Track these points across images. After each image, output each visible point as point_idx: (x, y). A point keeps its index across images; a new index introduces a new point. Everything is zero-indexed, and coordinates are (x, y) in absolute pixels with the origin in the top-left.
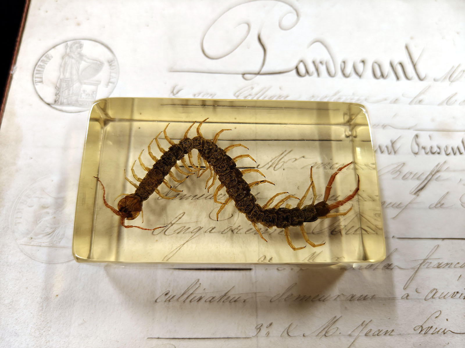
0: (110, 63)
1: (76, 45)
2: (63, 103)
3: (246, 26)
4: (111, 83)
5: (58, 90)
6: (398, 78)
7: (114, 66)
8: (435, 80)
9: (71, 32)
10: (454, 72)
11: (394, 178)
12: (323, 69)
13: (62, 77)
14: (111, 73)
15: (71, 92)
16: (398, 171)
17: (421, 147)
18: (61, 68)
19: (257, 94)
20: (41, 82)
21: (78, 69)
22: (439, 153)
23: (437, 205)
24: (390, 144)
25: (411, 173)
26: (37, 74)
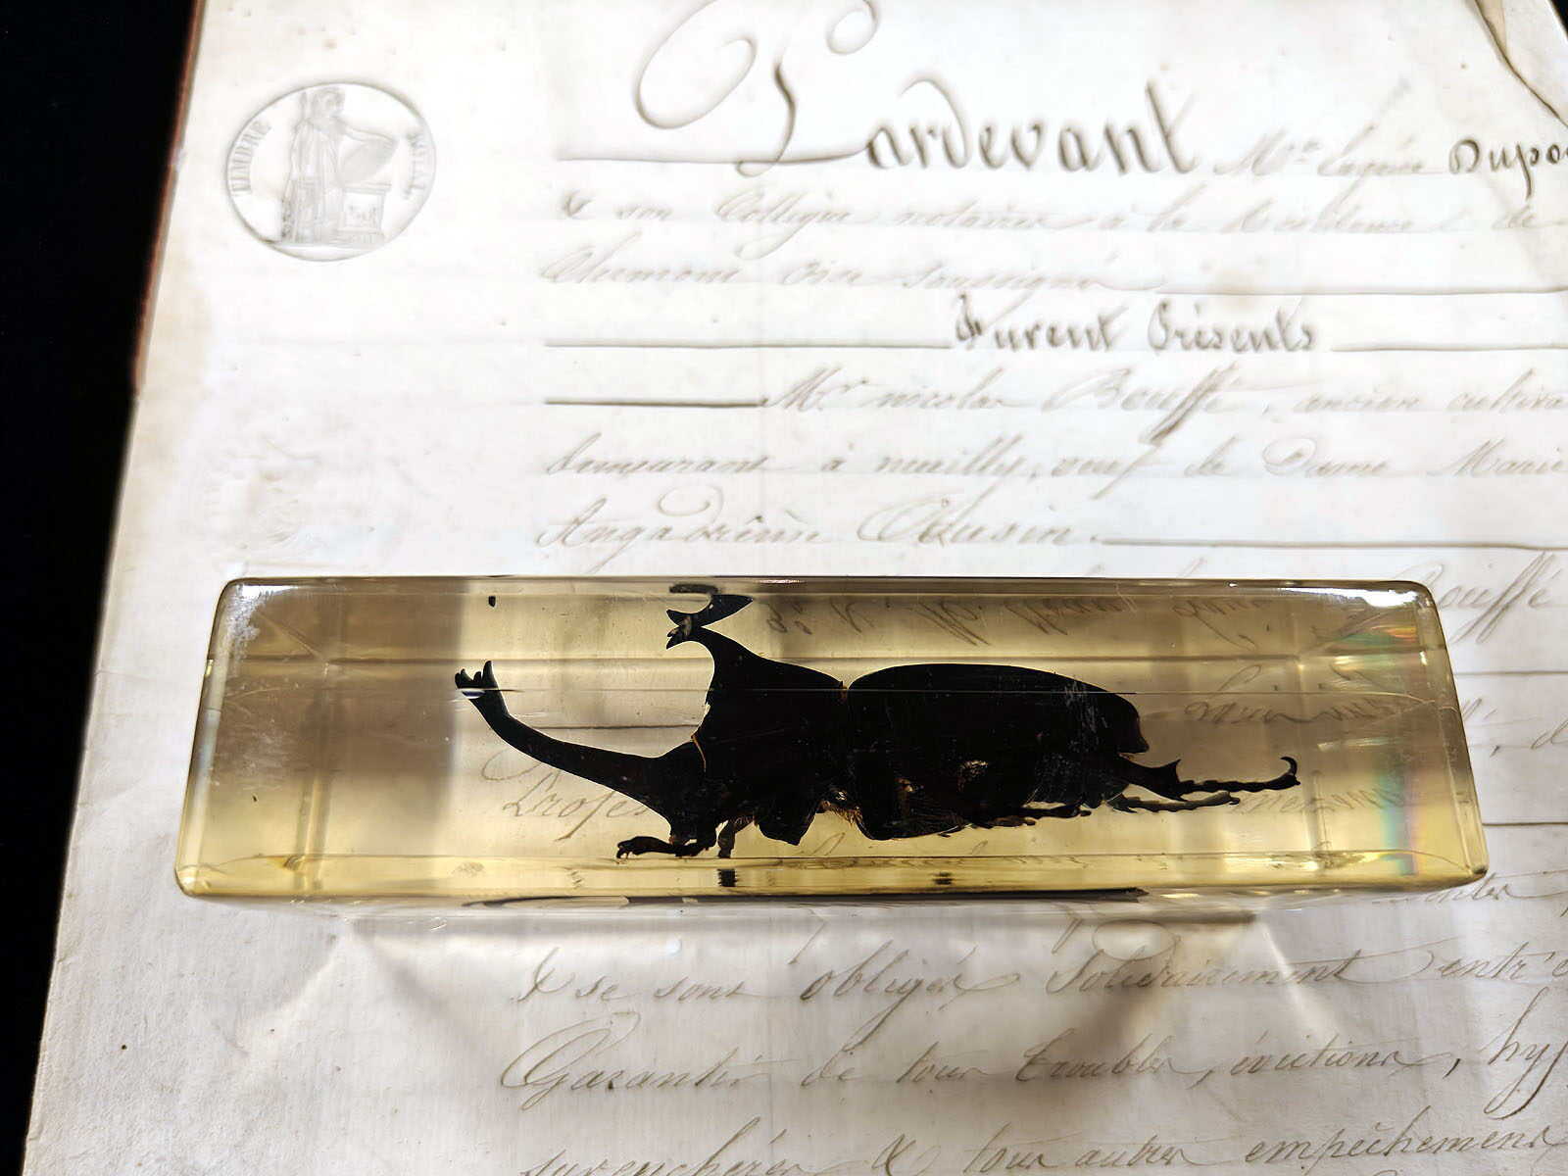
0: (413, 141)
1: (327, 97)
2: (302, 238)
3: (745, 45)
4: (417, 187)
5: (289, 208)
6: (1122, 166)
7: (421, 146)
8: (1217, 170)
9: (314, 66)
10: (1265, 152)
11: (1102, 406)
12: (935, 147)
13: (295, 174)
14: (414, 163)
15: (319, 215)
16: (1114, 388)
17: (1172, 333)
18: (293, 157)
19: (772, 210)
20: (247, 188)
21: (335, 155)
22: (1217, 347)
23: (1204, 466)
24: (1096, 326)
25: (1145, 393)
26: (234, 168)
